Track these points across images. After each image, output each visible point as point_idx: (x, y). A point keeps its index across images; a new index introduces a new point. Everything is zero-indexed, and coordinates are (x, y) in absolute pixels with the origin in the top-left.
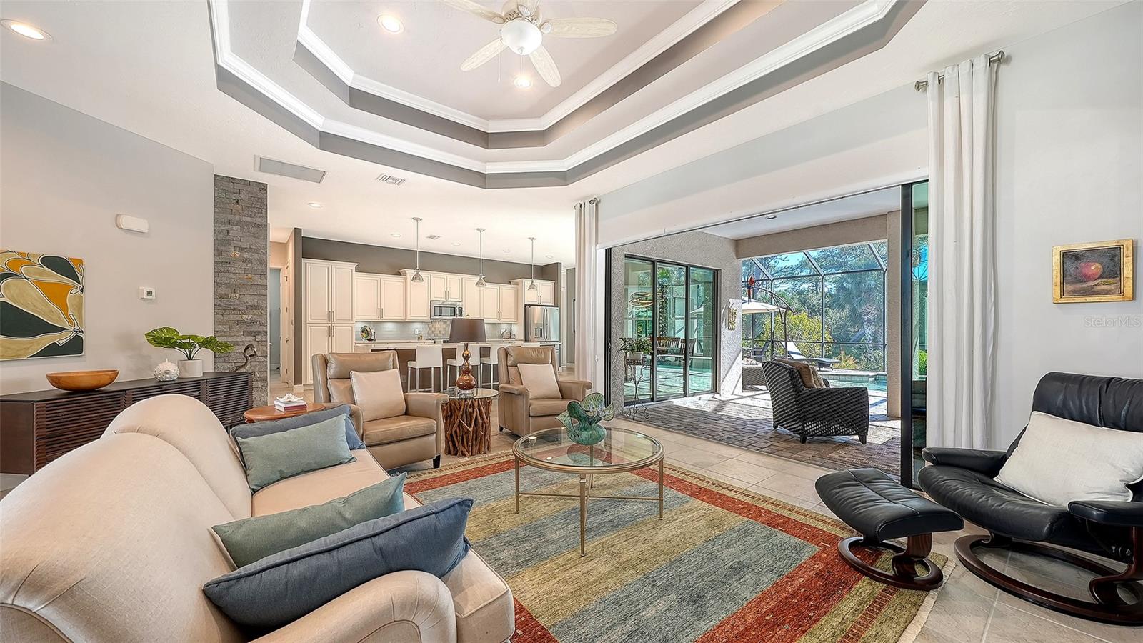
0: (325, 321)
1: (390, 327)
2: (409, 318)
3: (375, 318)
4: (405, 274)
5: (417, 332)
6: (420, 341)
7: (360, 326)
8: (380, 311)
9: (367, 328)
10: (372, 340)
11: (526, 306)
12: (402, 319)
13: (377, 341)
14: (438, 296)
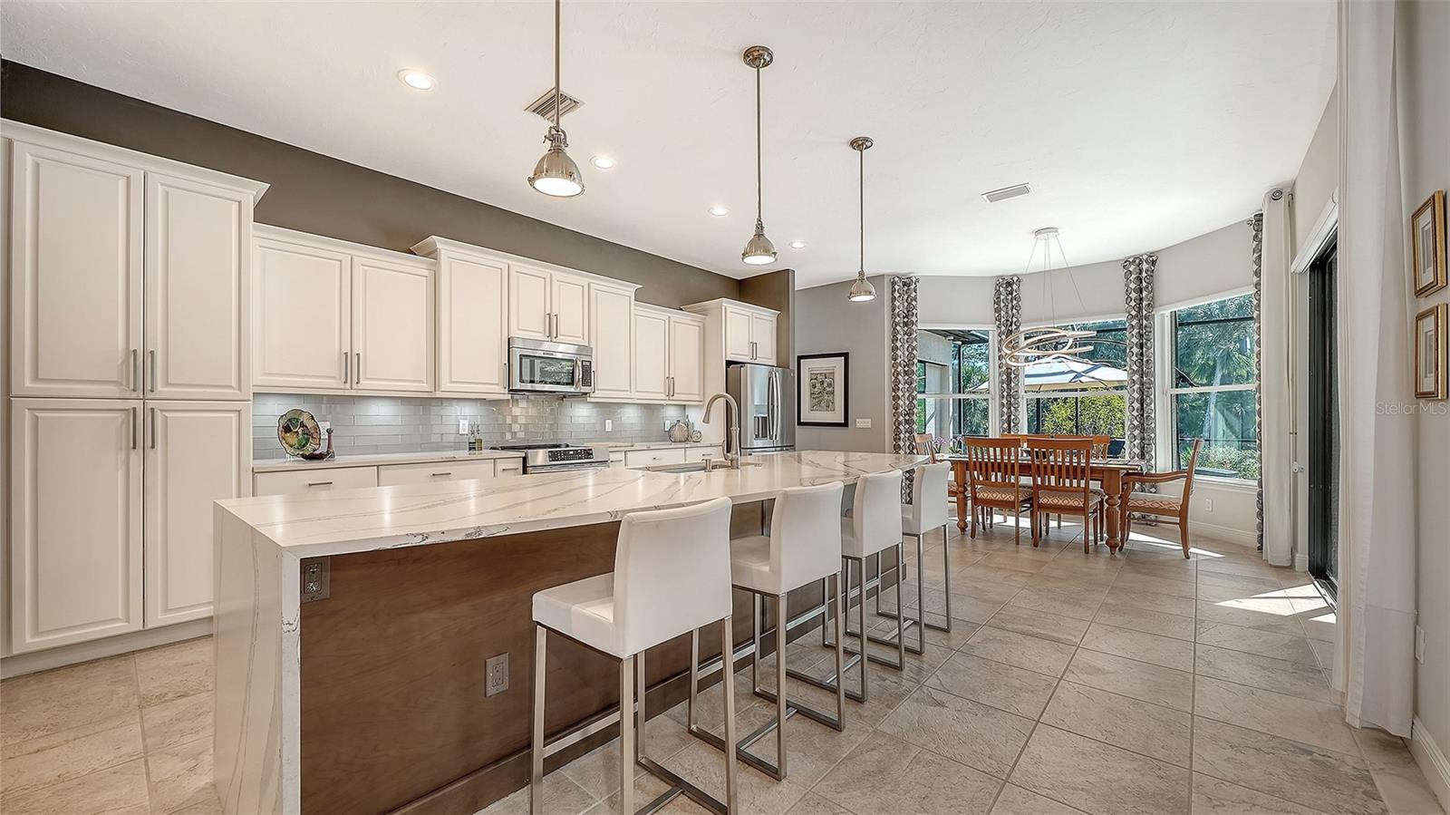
0: (112, 390)
1: (381, 414)
2: (447, 387)
3: (331, 383)
4: (432, 254)
5: (464, 427)
6: (477, 454)
7: (275, 410)
8: (350, 363)
9: (304, 418)
10: (320, 457)
11: (729, 363)
12: (421, 387)
13: (340, 459)
14: (528, 328)
